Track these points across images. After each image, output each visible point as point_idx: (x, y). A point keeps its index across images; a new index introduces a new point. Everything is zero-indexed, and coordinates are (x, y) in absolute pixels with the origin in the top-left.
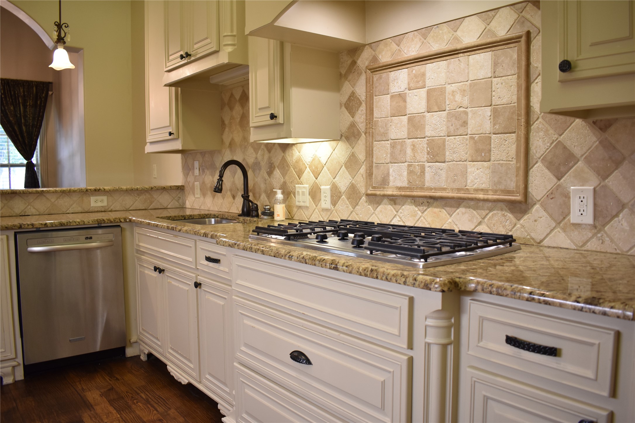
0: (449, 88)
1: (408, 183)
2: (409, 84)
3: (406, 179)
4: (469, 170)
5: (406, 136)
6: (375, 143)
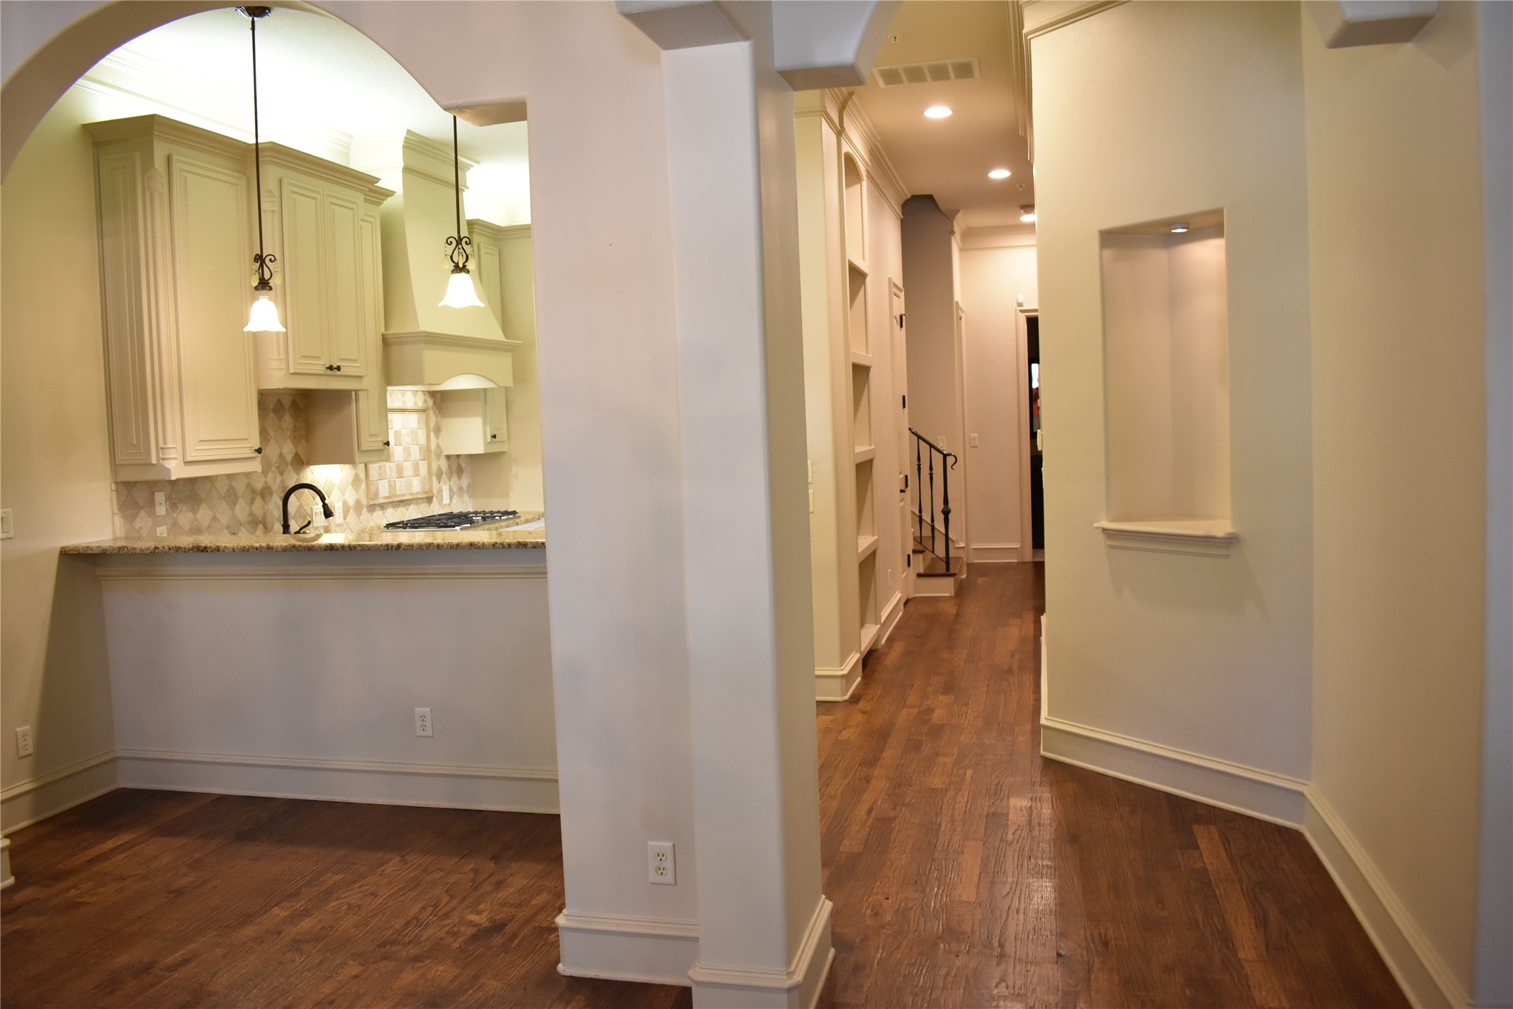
1: (389, 494)
3: (388, 491)
4: (413, 482)
6: (370, 466)
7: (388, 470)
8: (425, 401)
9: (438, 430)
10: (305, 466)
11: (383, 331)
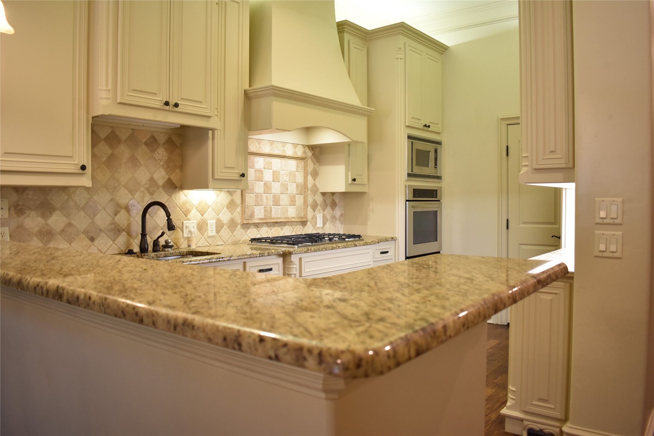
0: (282, 172)
1: (264, 216)
2: (264, 166)
3: (263, 214)
4: (289, 209)
5: (263, 192)
6: (246, 194)
7: (265, 200)
8: (305, 152)
9: (315, 174)
10: (178, 190)
11: (247, 87)
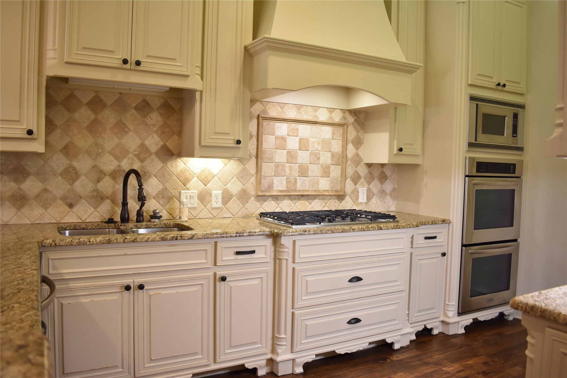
0: (311, 140)
1: (286, 188)
2: (288, 132)
3: (285, 186)
4: (320, 181)
5: (286, 161)
6: (263, 163)
7: (287, 170)
8: (344, 118)
9: (358, 143)
10: (174, 157)
11: (249, 41)
